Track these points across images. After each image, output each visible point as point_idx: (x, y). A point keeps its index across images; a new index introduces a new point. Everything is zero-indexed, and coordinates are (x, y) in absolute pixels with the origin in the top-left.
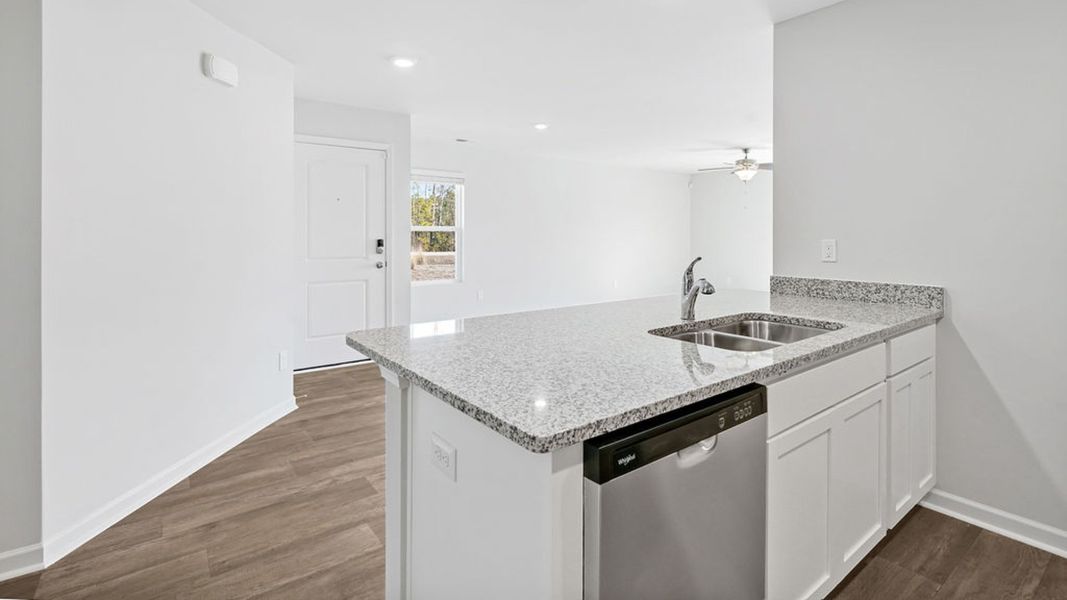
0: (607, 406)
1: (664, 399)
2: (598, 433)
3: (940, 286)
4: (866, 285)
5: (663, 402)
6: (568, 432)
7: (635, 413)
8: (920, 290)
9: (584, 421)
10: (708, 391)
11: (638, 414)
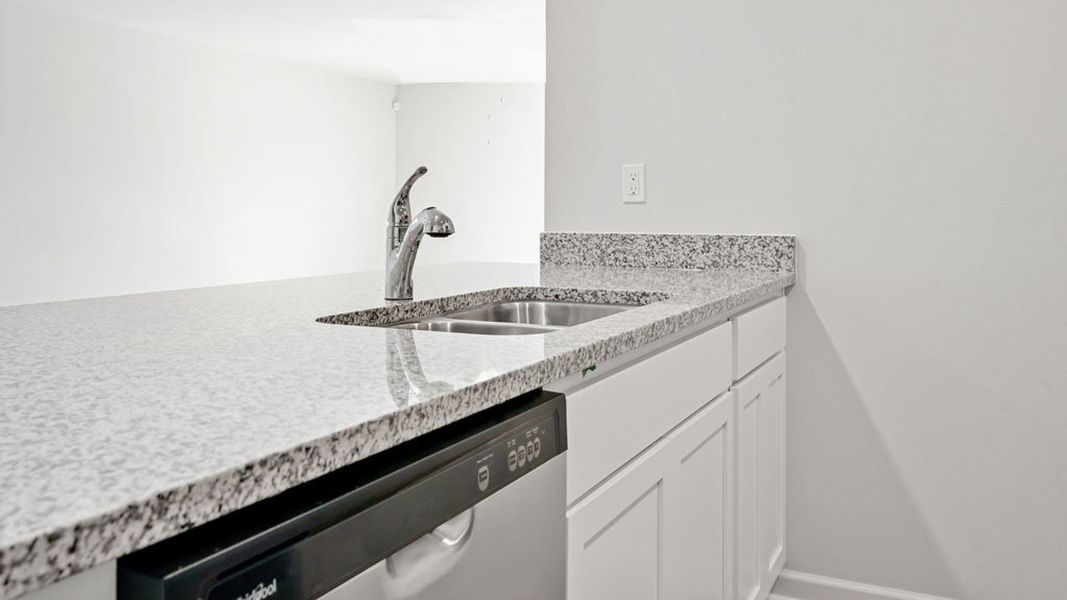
0: (196, 456)
1: (354, 424)
2: (161, 532)
3: (792, 236)
4: (689, 239)
5: (351, 434)
6: (52, 539)
7: (276, 466)
8: (764, 242)
9: (113, 499)
10: (454, 404)
11: (286, 466)
